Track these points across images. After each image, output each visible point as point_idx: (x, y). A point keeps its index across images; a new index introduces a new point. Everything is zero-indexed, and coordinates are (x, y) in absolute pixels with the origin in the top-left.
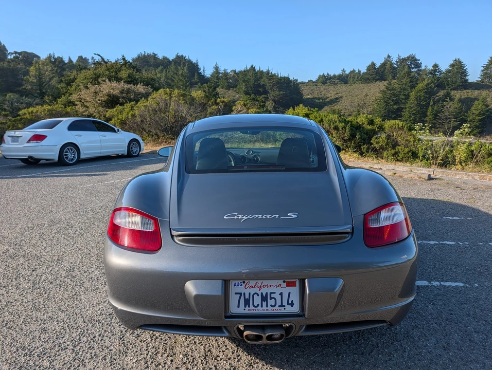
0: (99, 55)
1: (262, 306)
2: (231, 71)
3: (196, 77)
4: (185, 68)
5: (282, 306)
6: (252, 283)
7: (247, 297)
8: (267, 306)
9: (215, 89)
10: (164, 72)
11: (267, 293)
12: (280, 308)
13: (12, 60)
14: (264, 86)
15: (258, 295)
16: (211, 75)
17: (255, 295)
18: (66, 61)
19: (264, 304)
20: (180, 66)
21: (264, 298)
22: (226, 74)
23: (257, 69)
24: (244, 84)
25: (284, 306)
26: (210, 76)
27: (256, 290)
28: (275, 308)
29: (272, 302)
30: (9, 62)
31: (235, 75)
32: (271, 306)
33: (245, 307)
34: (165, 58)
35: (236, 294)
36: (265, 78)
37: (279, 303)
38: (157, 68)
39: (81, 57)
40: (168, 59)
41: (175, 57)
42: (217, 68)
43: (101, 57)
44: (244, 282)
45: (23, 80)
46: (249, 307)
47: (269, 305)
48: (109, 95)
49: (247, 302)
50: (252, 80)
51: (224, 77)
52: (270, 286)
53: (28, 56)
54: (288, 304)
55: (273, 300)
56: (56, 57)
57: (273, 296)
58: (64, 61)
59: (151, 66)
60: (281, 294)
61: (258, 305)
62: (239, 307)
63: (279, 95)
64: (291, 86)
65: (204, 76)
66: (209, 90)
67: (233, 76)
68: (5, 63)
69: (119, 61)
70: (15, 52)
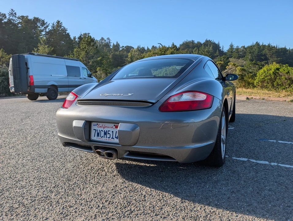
0: (160, 44)
1: (104, 137)
2: (242, 47)
3: (217, 52)
4: (211, 47)
5: (113, 138)
6: (101, 124)
7: (98, 132)
8: (106, 138)
9: (228, 58)
10: (197, 51)
11: (106, 131)
12: (112, 139)
13: (121, 51)
14: (265, 55)
15: (103, 131)
16: (228, 51)
17: (102, 131)
18: (146, 49)
19: (105, 136)
20: (208, 47)
21: (105, 133)
22: (237, 49)
23: (261, 44)
24: (250, 54)
25: (114, 138)
26: (226, 51)
27: (102, 129)
28: (110, 139)
29: (108, 136)
30: (120, 52)
31: (244, 49)
32: (108, 137)
33: (97, 137)
34: (199, 43)
35: (94, 130)
36: (266, 50)
37: (111, 137)
38: (194, 49)
39: (153, 46)
40: (200, 43)
41: (205, 41)
42: (232, 46)
43: (161, 45)
44: (97, 124)
45: (125, 60)
46: (99, 137)
47: (107, 137)
49: (98, 135)
50: (256, 52)
51: (236, 51)
52: (108, 127)
53: (128, 48)
54: (115, 138)
55: (109, 134)
56: (141, 47)
57: (109, 132)
58: (145, 49)
59: (190, 48)
60: (113, 132)
61: (103, 136)
62: (95, 136)
63: (277, 60)
64: (287, 54)
65: (223, 52)
66: (224, 59)
67: (243, 50)
68: (118, 52)
69: (170, 46)
70: (123, 47)
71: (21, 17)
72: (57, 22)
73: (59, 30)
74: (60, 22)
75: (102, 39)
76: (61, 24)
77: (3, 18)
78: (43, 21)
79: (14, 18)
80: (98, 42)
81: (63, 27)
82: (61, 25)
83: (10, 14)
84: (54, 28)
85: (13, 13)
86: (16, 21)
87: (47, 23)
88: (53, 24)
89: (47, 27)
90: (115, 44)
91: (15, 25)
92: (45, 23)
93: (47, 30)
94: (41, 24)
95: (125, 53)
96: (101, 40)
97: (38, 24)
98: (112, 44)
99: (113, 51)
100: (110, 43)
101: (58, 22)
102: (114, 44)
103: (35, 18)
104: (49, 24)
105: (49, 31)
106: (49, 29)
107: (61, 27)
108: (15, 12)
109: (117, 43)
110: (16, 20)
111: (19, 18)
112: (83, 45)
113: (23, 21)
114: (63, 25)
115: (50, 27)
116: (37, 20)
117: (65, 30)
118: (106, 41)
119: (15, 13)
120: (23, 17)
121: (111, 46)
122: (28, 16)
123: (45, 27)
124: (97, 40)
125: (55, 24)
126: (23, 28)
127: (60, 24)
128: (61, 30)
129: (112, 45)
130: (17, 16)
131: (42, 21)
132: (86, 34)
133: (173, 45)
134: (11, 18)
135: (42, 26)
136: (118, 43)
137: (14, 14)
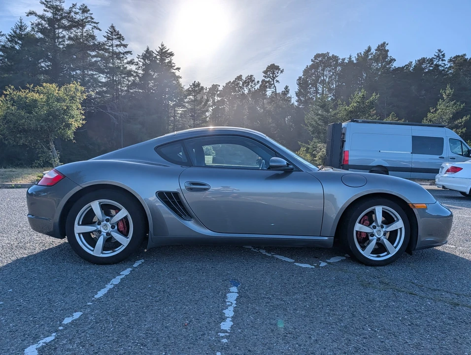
71: (454, 58)
79: (440, 62)
85: (440, 56)
86: (443, 67)
108: (442, 53)
110: (442, 65)
111: (451, 60)
113: (454, 63)
119: (443, 55)
120: (457, 57)
130: (447, 58)
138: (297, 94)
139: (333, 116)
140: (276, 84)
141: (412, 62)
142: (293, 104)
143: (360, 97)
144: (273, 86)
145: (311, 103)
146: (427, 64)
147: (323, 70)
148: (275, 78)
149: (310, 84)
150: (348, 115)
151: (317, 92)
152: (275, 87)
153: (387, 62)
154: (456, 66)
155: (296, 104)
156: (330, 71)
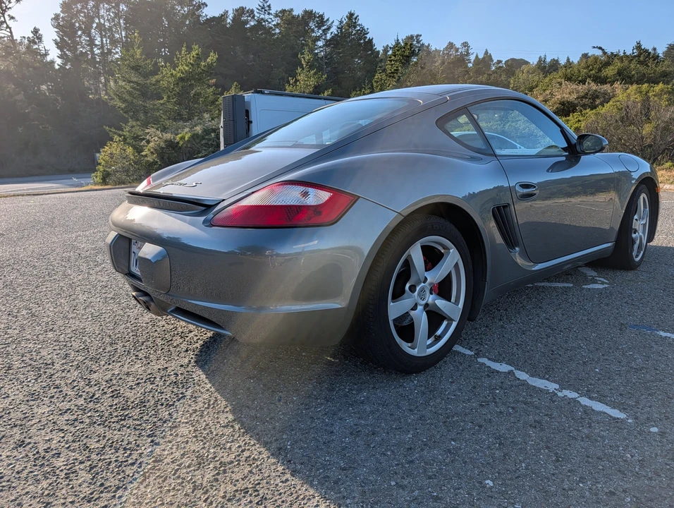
0: (600, 48)
13: (494, 72)
18: (563, 61)
33: (135, 267)
39: (585, 56)
43: (603, 50)
48: (562, 103)
53: (512, 64)
56: (548, 60)
58: (559, 64)
68: (486, 76)
69: (629, 52)
70: (499, 62)
71: (280, 12)
72: (347, 17)
73: (350, 34)
74: (355, 16)
75: (451, 45)
76: (356, 19)
77: (249, 18)
78: (321, 17)
79: (267, 17)
80: (439, 55)
81: (359, 25)
82: (355, 23)
83: (260, 8)
84: (341, 31)
85: (265, 8)
86: (270, 23)
87: (328, 20)
88: (341, 22)
89: (329, 28)
90: (481, 56)
91: (268, 31)
92: (325, 20)
93: (329, 36)
94: (317, 23)
95: (503, 77)
96: (446, 48)
97: (310, 25)
98: (472, 58)
99: (471, 74)
100: (468, 54)
101: (351, 15)
102: (477, 56)
103: (306, 12)
104: (333, 22)
105: (333, 37)
106: (332, 33)
107: (355, 27)
108: (268, 4)
109: (486, 52)
110: (269, 20)
111: (276, 14)
112: (392, 65)
113: (282, 19)
114: (359, 22)
115: (334, 30)
116: (309, 15)
117: (363, 32)
118: (460, 50)
119: (269, 6)
120: (283, 11)
121: (470, 62)
122: (292, 10)
123: (324, 31)
124: (438, 48)
125: (345, 22)
126: (283, 36)
127: (354, 21)
128: (355, 34)
129: (472, 61)
130: (273, 11)
131: (318, 17)
132: (411, 37)
133: (639, 47)
134: (262, 16)
135: (319, 29)
136: (489, 52)
137: (267, 8)
138: (60, 45)
139: (154, 85)
140: (10, 23)
141: (227, 12)
142: (52, 62)
143: (193, 57)
144: (5, 25)
145: (85, 61)
146: (247, 16)
147: (97, 7)
148: (5, 11)
149: (80, 28)
150: (177, 84)
151: (91, 43)
152: (10, 28)
153: (195, 5)
154: (284, 23)
155: (59, 61)
156: (108, 10)
